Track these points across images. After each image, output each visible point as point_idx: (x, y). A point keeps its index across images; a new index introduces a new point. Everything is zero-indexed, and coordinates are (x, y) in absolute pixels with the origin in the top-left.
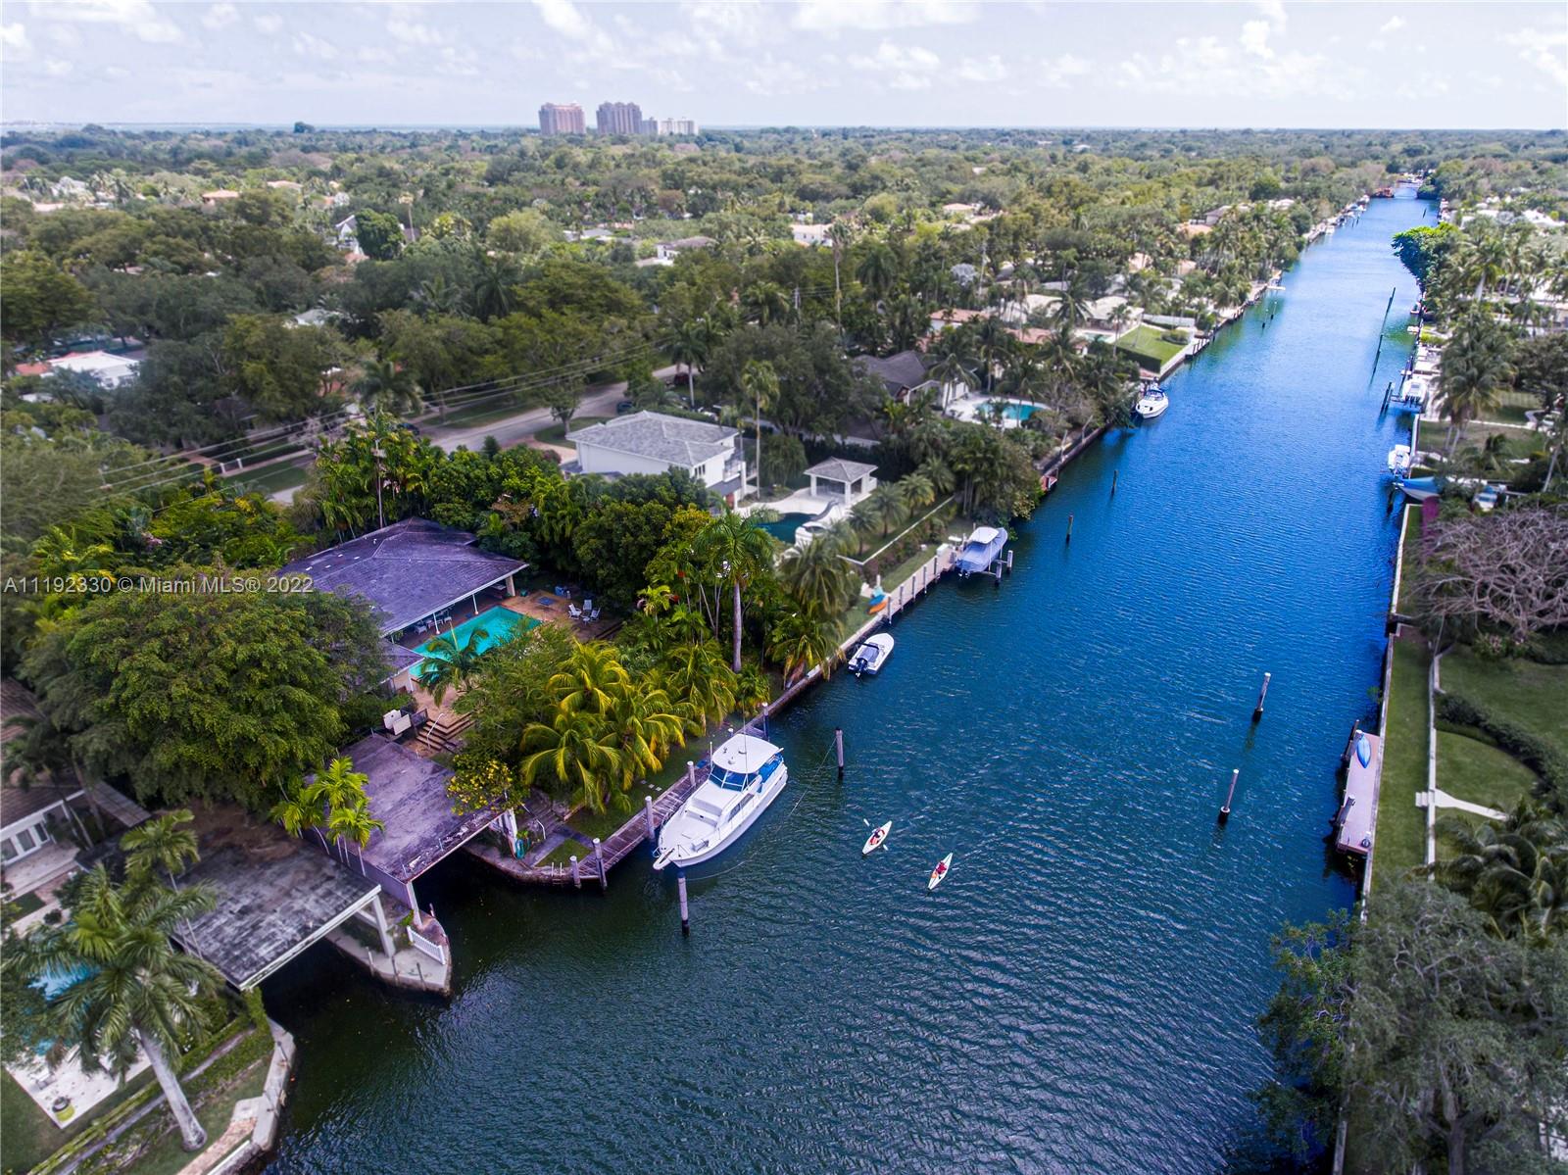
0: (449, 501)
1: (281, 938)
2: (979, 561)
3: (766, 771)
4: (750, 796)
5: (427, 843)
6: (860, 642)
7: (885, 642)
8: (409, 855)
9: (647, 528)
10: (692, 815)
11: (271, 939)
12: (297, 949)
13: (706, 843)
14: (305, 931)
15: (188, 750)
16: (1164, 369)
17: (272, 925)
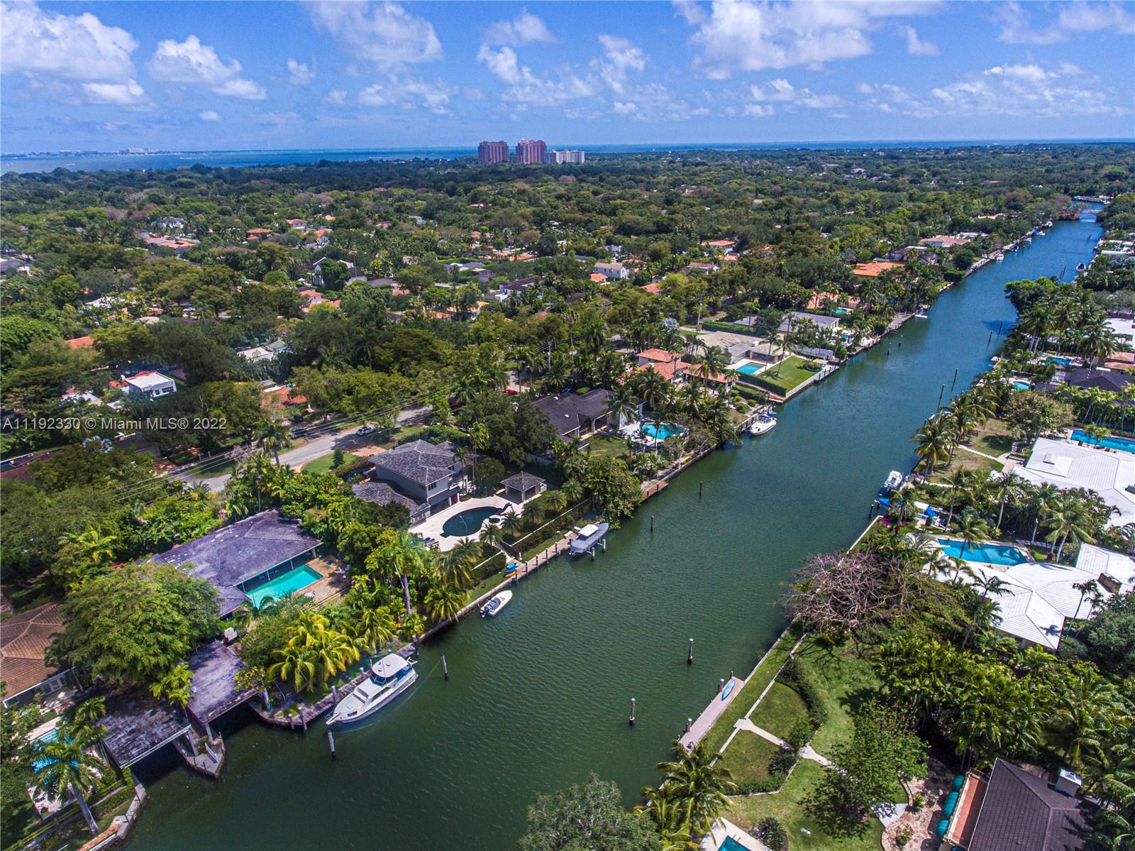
0: (291, 504)
1: (143, 746)
2: (581, 546)
3: (400, 674)
4: (387, 689)
5: (220, 703)
6: (489, 598)
7: (506, 596)
8: (211, 709)
9: (368, 539)
10: (356, 696)
11: (138, 746)
12: (148, 752)
13: (356, 713)
14: (153, 744)
15: (114, 660)
16: (788, 394)
17: (141, 739)
